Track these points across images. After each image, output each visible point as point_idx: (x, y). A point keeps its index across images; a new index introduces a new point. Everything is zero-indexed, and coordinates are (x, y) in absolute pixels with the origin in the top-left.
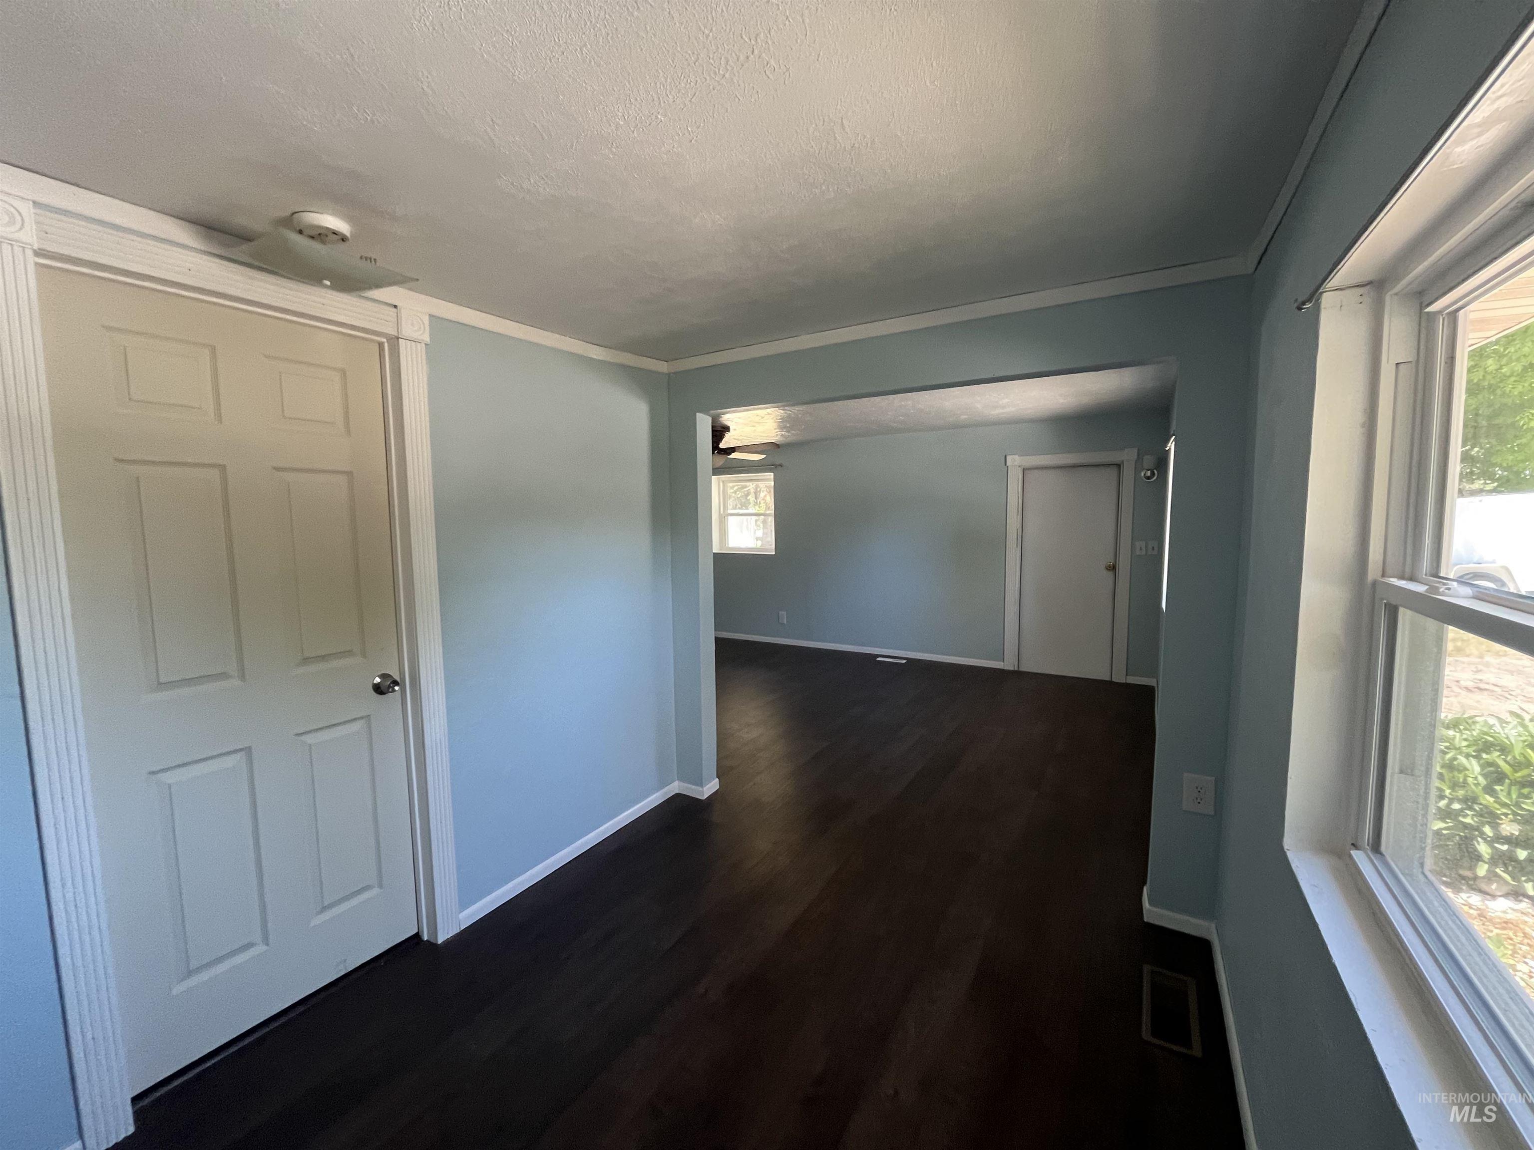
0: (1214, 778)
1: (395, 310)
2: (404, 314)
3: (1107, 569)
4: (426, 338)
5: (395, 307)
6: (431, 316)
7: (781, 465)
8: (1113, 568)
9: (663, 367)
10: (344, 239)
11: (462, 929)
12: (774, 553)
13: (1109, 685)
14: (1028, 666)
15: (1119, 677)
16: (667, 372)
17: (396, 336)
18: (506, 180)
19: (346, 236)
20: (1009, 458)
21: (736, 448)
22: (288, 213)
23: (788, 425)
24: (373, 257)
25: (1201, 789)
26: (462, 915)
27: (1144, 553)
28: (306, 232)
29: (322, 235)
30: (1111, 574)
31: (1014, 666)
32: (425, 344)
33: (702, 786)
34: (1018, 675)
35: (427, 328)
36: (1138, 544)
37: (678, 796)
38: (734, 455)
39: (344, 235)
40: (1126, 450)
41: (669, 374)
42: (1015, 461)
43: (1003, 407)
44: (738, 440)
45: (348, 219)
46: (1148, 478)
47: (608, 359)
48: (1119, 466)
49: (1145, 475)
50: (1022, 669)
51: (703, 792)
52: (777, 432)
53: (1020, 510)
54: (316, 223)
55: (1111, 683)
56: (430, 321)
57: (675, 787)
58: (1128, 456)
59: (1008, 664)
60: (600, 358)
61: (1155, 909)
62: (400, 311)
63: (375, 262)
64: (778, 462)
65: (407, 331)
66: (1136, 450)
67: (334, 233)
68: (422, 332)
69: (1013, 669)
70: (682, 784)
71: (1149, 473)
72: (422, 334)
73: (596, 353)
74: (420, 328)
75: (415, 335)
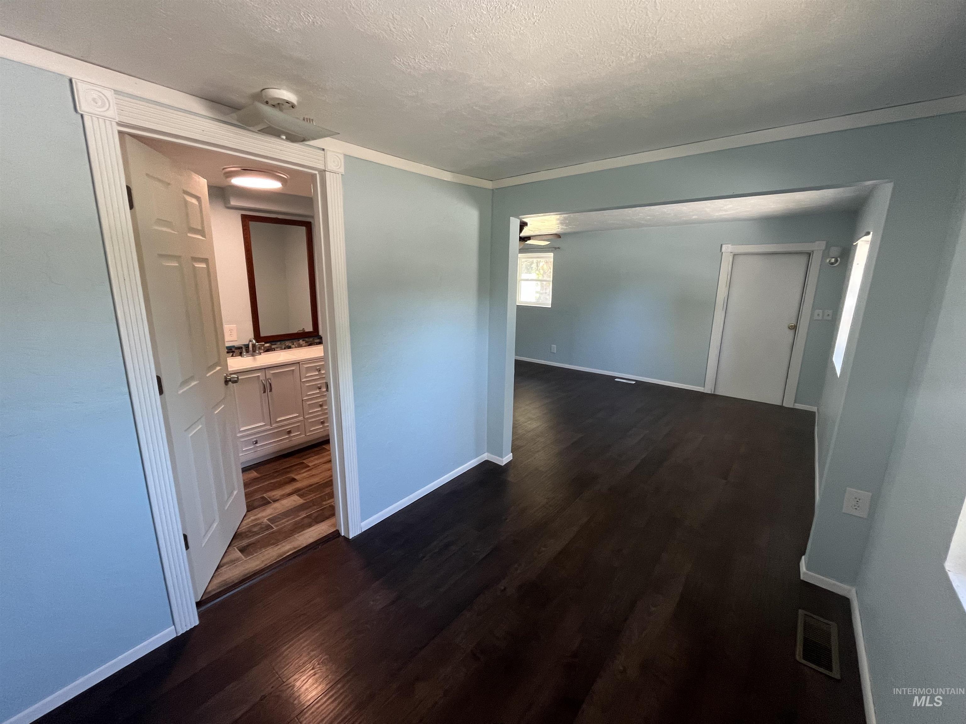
0: (871, 494)
1: (323, 152)
2: (329, 154)
3: (789, 328)
4: (342, 170)
5: (323, 150)
6: (345, 155)
7: (559, 248)
8: (794, 328)
9: (488, 185)
10: (293, 106)
11: (363, 531)
12: (550, 307)
13: (780, 408)
14: (722, 391)
15: (789, 403)
16: (491, 188)
17: (324, 170)
18: (399, 61)
19: (295, 104)
20: (724, 246)
21: (531, 238)
22: (258, 90)
23: (567, 222)
24: (311, 118)
25: (860, 500)
26: (363, 524)
27: (820, 318)
28: (270, 102)
29: (279, 104)
30: (792, 332)
31: (711, 390)
32: (342, 175)
33: (502, 457)
34: (713, 396)
35: (343, 164)
36: (817, 312)
37: (487, 462)
38: (529, 242)
39: (292, 103)
40: (817, 243)
41: (493, 190)
42: (727, 248)
43: (726, 211)
44: (532, 231)
45: (296, 92)
46: (832, 264)
47: (455, 180)
48: (809, 255)
49: (830, 261)
50: (717, 393)
51: (502, 461)
52: (559, 226)
53: (728, 283)
54: (277, 96)
55: (781, 407)
56: (345, 158)
57: (486, 456)
58: (818, 247)
59: (707, 389)
60: (449, 180)
61: (810, 573)
62: (326, 153)
63: (312, 121)
64: (557, 246)
65: (331, 166)
66: (825, 242)
67: (288, 103)
68: (338, 167)
69: (710, 393)
70: (489, 454)
71: (833, 260)
72: (339, 168)
73: (447, 176)
74: (338, 165)
75: (334, 169)
